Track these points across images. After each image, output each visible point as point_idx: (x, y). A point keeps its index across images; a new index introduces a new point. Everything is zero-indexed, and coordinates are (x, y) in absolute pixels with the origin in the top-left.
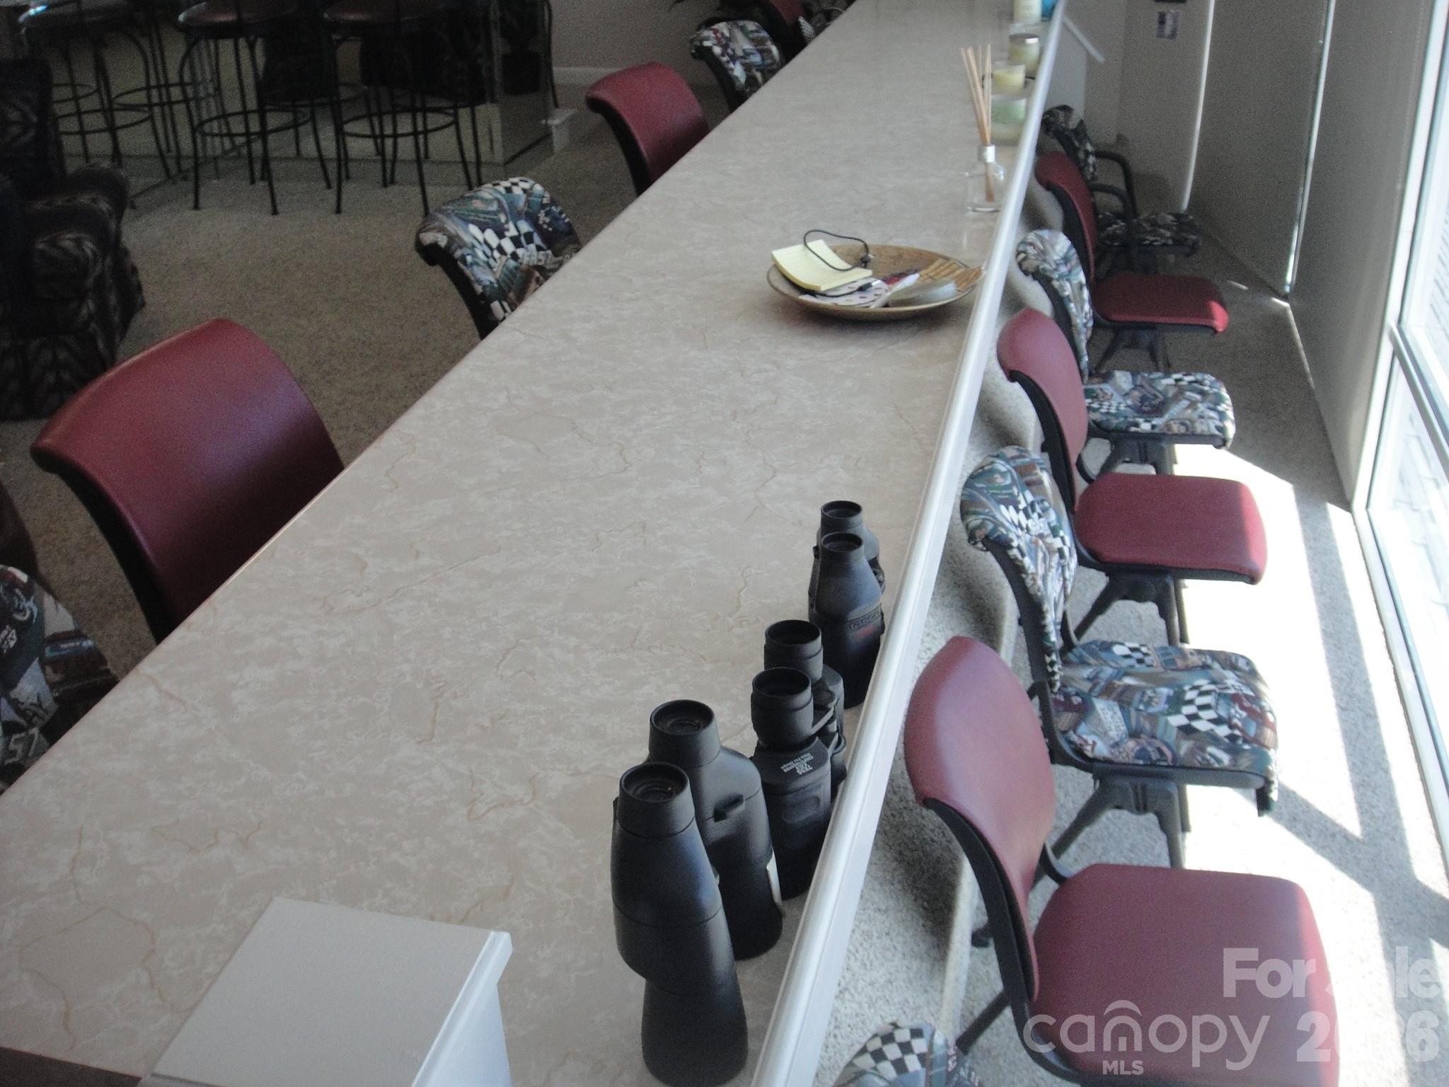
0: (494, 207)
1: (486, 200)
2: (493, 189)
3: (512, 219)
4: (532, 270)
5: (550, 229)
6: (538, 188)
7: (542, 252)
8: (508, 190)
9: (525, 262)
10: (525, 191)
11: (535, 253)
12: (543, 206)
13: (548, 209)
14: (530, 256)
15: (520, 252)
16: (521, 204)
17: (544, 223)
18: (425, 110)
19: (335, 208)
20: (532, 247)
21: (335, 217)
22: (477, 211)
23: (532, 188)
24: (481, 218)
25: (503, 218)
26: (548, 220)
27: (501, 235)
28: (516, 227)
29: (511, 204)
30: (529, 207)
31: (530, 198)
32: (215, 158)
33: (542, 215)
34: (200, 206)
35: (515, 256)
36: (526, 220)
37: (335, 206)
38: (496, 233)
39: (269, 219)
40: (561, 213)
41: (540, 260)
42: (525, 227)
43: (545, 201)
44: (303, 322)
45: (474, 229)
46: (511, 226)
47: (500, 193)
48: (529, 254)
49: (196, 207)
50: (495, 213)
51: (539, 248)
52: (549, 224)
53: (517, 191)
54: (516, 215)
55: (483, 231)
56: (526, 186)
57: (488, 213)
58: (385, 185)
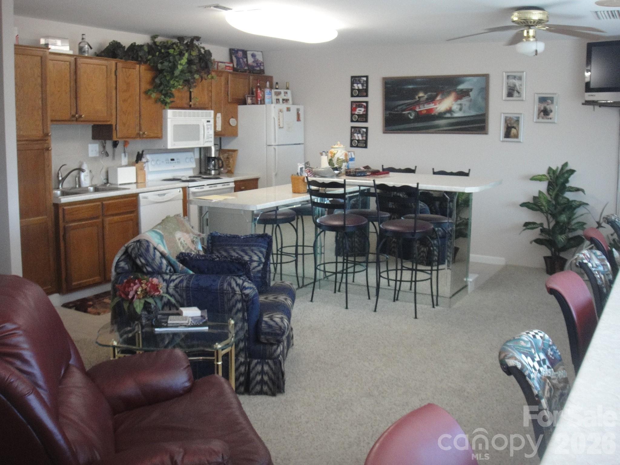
0: (529, 345)
1: (526, 341)
2: (527, 335)
3: (537, 352)
4: (546, 378)
5: (553, 358)
6: (547, 337)
7: (550, 370)
8: (534, 336)
9: (543, 375)
10: (541, 337)
11: (547, 370)
12: (550, 346)
13: (552, 347)
14: (545, 371)
15: (541, 369)
16: (540, 344)
17: (550, 354)
18: (416, 270)
19: (374, 310)
20: (545, 366)
21: (374, 313)
22: (523, 347)
23: (544, 336)
24: (525, 351)
25: (533, 351)
26: (552, 353)
27: (533, 360)
28: (539, 356)
29: (536, 344)
30: (544, 346)
31: (544, 342)
32: (320, 280)
33: (549, 350)
34: (313, 301)
35: (539, 372)
36: (543, 352)
37: (374, 308)
38: (531, 358)
39: (344, 310)
40: (557, 350)
41: (549, 374)
42: (543, 356)
43: (551, 343)
44: (366, 364)
45: (523, 356)
46: (536, 355)
47: (530, 337)
48: (544, 370)
49: (312, 301)
50: (530, 348)
51: (548, 367)
52: (553, 355)
53: (538, 337)
54: (538, 350)
55: (527, 357)
56: (542, 335)
57: (527, 348)
58: (394, 301)
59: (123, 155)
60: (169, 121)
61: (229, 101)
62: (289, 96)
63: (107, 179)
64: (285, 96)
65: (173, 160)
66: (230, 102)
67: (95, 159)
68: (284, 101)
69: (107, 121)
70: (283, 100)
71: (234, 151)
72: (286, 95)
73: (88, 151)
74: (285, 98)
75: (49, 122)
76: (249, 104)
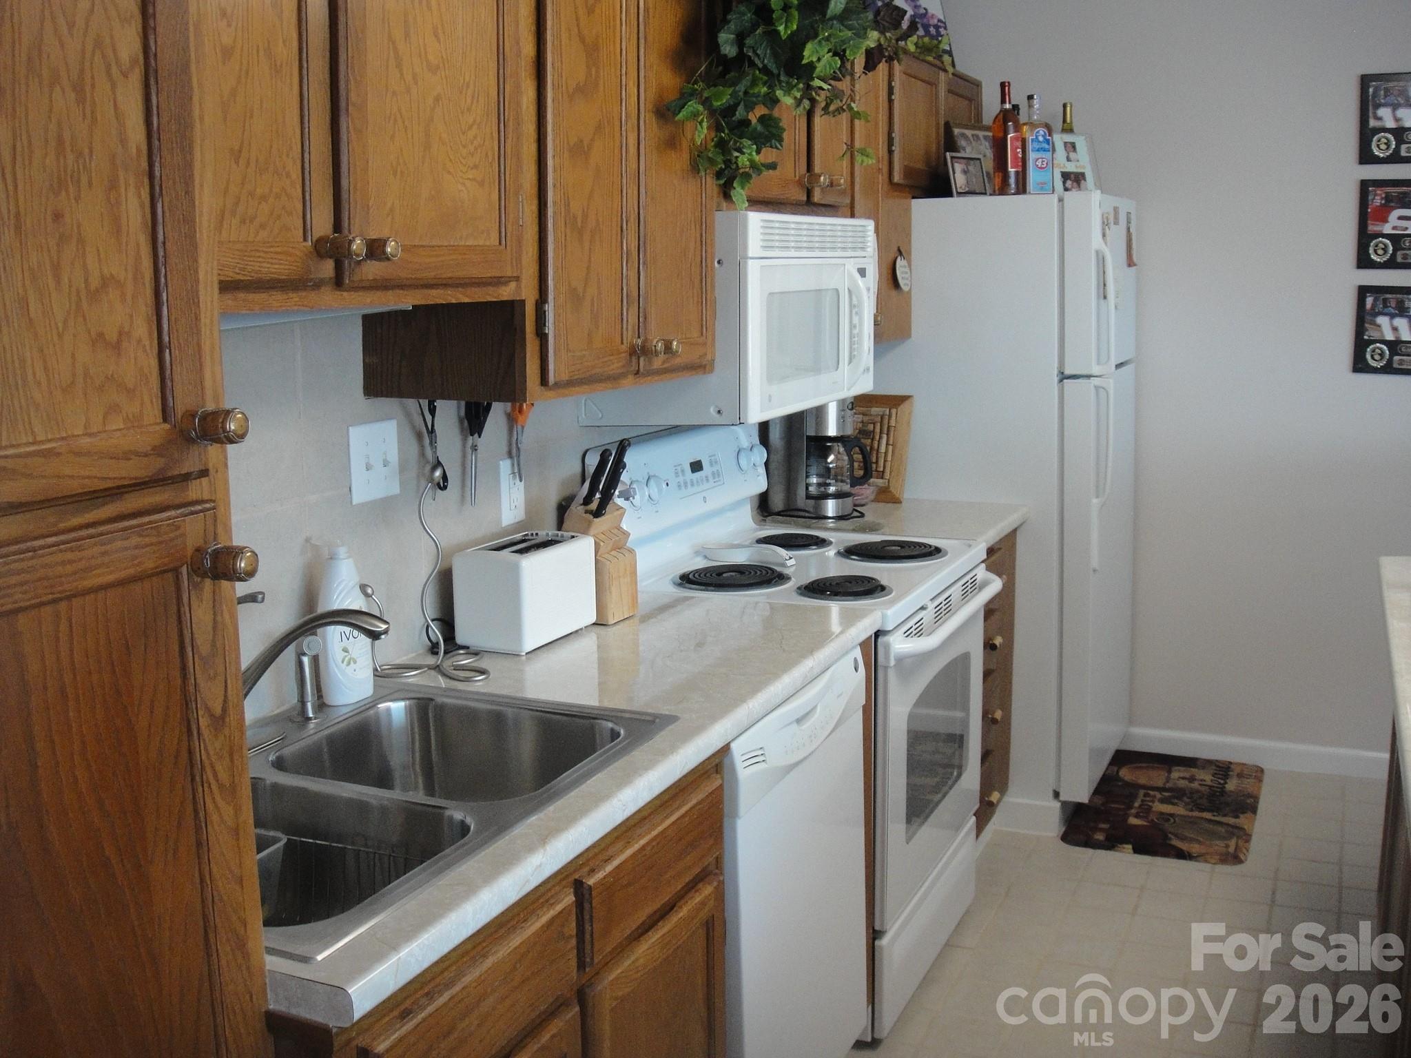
59: (505, 466)
60: (753, 271)
61: (897, 178)
62: (1082, 162)
63: (447, 622)
64: (1068, 159)
65: (696, 466)
66: (898, 184)
67: (383, 509)
68: (1069, 183)
69: (498, 281)
70: (1066, 176)
71: (902, 399)
72: (1072, 155)
73: (346, 468)
74: (1071, 168)
75: (209, 296)
76: (959, 194)
